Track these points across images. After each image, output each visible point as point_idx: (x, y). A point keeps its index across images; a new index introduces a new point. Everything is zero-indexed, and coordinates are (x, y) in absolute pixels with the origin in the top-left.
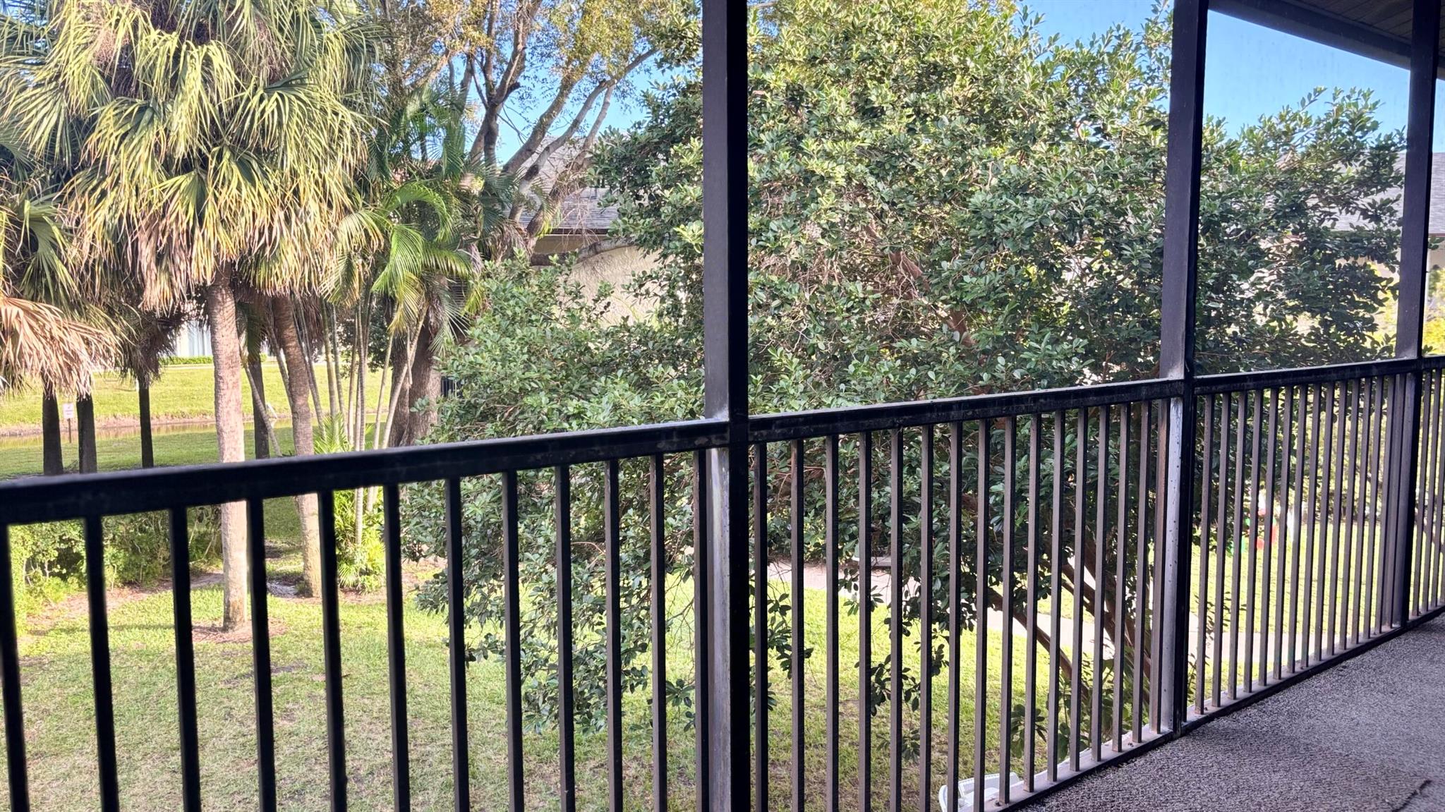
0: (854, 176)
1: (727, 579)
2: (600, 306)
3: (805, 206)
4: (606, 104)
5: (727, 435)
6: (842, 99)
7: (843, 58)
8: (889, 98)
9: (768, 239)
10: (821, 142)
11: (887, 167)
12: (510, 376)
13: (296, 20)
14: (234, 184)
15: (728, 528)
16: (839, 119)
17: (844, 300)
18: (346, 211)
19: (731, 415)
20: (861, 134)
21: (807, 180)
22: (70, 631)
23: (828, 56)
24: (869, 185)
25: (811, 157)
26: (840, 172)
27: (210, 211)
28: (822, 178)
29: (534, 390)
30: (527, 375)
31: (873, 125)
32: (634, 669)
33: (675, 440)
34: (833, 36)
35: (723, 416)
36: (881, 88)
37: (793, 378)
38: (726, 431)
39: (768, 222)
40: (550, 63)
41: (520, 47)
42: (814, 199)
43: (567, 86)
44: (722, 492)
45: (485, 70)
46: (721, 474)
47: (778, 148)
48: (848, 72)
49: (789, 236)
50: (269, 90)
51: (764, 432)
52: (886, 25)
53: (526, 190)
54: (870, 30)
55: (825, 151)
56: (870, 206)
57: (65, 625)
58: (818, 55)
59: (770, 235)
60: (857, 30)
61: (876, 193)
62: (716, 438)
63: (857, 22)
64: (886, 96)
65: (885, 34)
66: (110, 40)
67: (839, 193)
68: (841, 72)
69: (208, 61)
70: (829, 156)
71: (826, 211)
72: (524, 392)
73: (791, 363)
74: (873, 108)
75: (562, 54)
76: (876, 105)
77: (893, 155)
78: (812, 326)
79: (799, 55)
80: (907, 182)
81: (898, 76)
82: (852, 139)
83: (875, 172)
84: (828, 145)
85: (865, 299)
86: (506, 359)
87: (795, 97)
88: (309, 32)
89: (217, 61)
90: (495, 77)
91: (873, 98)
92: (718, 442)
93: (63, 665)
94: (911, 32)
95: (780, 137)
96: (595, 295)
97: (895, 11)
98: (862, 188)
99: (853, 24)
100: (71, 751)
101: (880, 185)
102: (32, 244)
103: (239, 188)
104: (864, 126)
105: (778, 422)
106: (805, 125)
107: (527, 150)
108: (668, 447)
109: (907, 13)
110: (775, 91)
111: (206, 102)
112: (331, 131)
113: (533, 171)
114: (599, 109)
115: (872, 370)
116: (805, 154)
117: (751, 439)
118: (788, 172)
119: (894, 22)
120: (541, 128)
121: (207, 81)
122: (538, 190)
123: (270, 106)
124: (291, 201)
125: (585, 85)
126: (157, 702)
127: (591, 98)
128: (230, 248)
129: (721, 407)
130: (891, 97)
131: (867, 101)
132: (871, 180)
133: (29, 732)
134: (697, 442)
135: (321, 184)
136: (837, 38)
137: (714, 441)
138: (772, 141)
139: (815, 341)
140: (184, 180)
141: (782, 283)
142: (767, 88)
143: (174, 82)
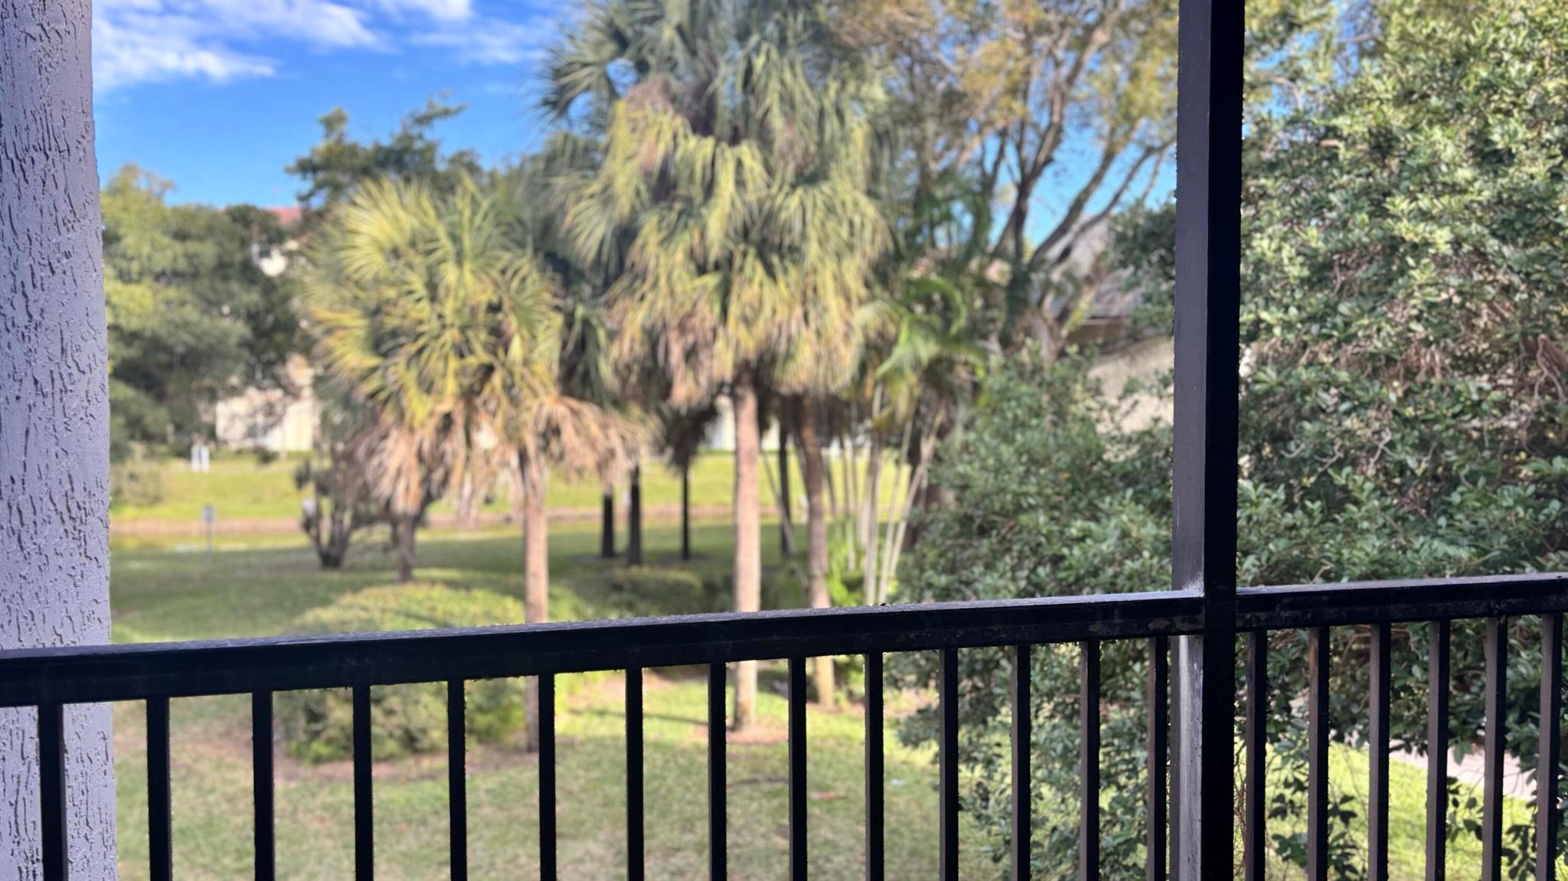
0: (1465, 240)
1: (1198, 826)
2: (1125, 405)
3: (1390, 282)
4: (1156, 173)
5: (1202, 617)
6: (1449, 142)
7: (1450, 89)
8: (1520, 136)
9: (1335, 326)
10: (1416, 199)
11: (1518, 225)
12: (1002, 490)
13: (822, 114)
14: (757, 281)
15: (1200, 752)
16: (1444, 168)
17: (1448, 401)
18: (861, 303)
19: (1207, 588)
20: (1477, 185)
21: (1394, 248)
22: (602, 713)
23: (1431, 88)
24: (1489, 250)
25: (1397, 218)
26: (1442, 237)
27: (734, 310)
28: (1415, 246)
29: (1031, 506)
30: (1024, 488)
31: (1496, 172)
32: (1135, 865)
33: (1117, 621)
34: (1438, 62)
35: (1195, 590)
36: (1508, 123)
37: (1364, 509)
38: (1198, 612)
39: (1336, 304)
40: (1089, 133)
41: (1056, 118)
42: (1403, 271)
43: (1109, 157)
44: (1193, 697)
45: (1019, 147)
46: (1191, 671)
47: (1354, 209)
48: (1459, 107)
49: (1365, 321)
50: (794, 187)
51: (1262, 615)
52: (1518, 39)
53: (1056, 276)
54: (1493, 48)
55: (1420, 209)
56: (1491, 278)
57: (598, 706)
58: (1416, 88)
59: (1339, 320)
60: (1473, 51)
61: (1499, 261)
62: (1183, 621)
63: (1473, 40)
64: (1516, 132)
65: (1516, 52)
66: (652, 151)
67: (1442, 263)
68: (1449, 106)
69: (739, 164)
70: (1425, 216)
71: (1421, 287)
72: (1019, 509)
73: (1362, 489)
74: (1496, 151)
75: (1103, 124)
76: (1500, 146)
77: (1527, 210)
78: (1398, 436)
79: (1387, 91)
80: (1552, 244)
81: (1535, 106)
82: (1464, 191)
83: (1500, 233)
84: (1424, 202)
85: (1480, 402)
86: (1000, 468)
87: (1382, 144)
88: (832, 125)
89: (748, 161)
90: (1029, 151)
91: (1496, 137)
92: (1187, 627)
93: (590, 747)
94: (1558, 45)
95: (1357, 197)
96: (1119, 391)
97: (1532, 20)
98: (1480, 254)
99: (1467, 44)
100: (586, 835)
101: (1507, 250)
102: (582, 345)
103: (761, 285)
104: (1481, 174)
105: (1285, 600)
106: (1394, 179)
107: (1062, 230)
108: (1105, 632)
109: (1552, 21)
110: (1350, 141)
111: (738, 203)
112: (851, 224)
113: (1066, 253)
114: (1146, 180)
115: (1487, 501)
116: (1393, 216)
117: (1240, 623)
118: (1365, 240)
119: (1531, 35)
120: (1077, 207)
121: (740, 183)
122: (1069, 275)
123: (794, 202)
124: (809, 296)
125: (1129, 154)
126: (665, 798)
127: (1135, 168)
128: (750, 345)
129: (1193, 577)
130: (1523, 133)
131: (1488, 142)
132: (1492, 244)
133: (561, 808)
134: (1151, 626)
135: (838, 278)
136: (1443, 62)
137: (1179, 625)
138: (1346, 202)
139: (1402, 456)
140: (711, 280)
141: (1356, 380)
142: (1340, 138)
143: (709, 188)
